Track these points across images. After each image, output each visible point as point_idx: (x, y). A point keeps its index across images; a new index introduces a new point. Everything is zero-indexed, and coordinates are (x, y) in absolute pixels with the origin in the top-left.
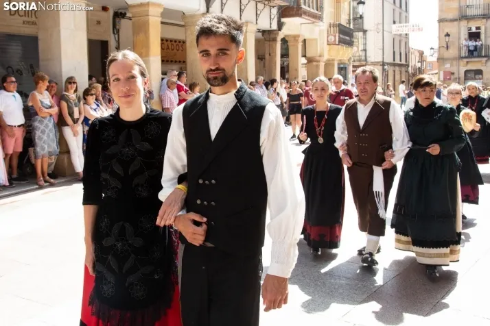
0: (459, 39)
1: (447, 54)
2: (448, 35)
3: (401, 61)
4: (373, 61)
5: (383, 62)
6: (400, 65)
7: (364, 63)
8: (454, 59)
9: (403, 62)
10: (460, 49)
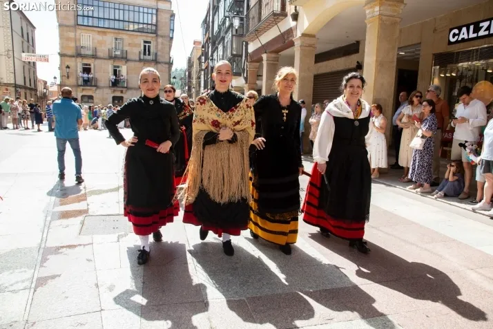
0: (77, 71)
1: (67, 82)
2: (68, 67)
3: (30, 85)
4: (5, 82)
5: (15, 84)
6: (31, 89)
9: (33, 86)
10: (77, 79)
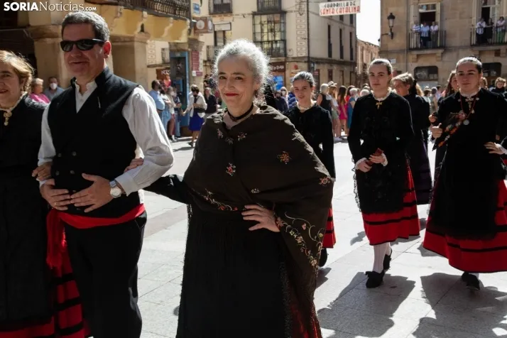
0: (408, 21)
1: (392, 45)
2: (392, 17)
3: (342, 56)
4: (295, 55)
5: (309, 57)
6: (341, 63)
7: (282, 59)
8: (401, 51)
9: (346, 58)
10: (409, 37)
